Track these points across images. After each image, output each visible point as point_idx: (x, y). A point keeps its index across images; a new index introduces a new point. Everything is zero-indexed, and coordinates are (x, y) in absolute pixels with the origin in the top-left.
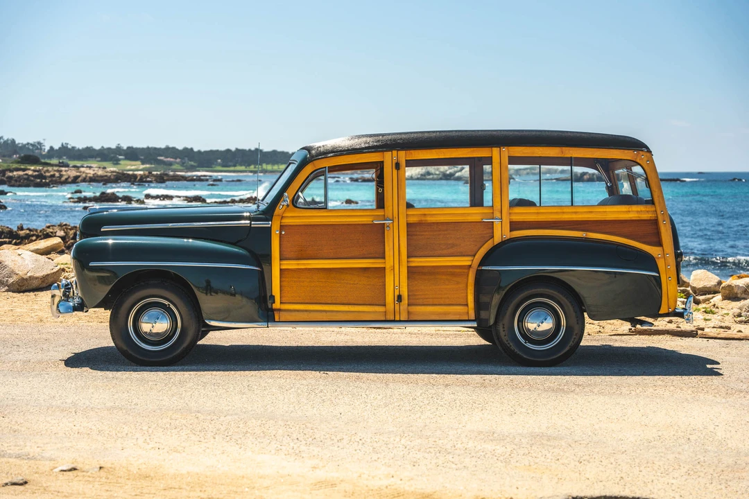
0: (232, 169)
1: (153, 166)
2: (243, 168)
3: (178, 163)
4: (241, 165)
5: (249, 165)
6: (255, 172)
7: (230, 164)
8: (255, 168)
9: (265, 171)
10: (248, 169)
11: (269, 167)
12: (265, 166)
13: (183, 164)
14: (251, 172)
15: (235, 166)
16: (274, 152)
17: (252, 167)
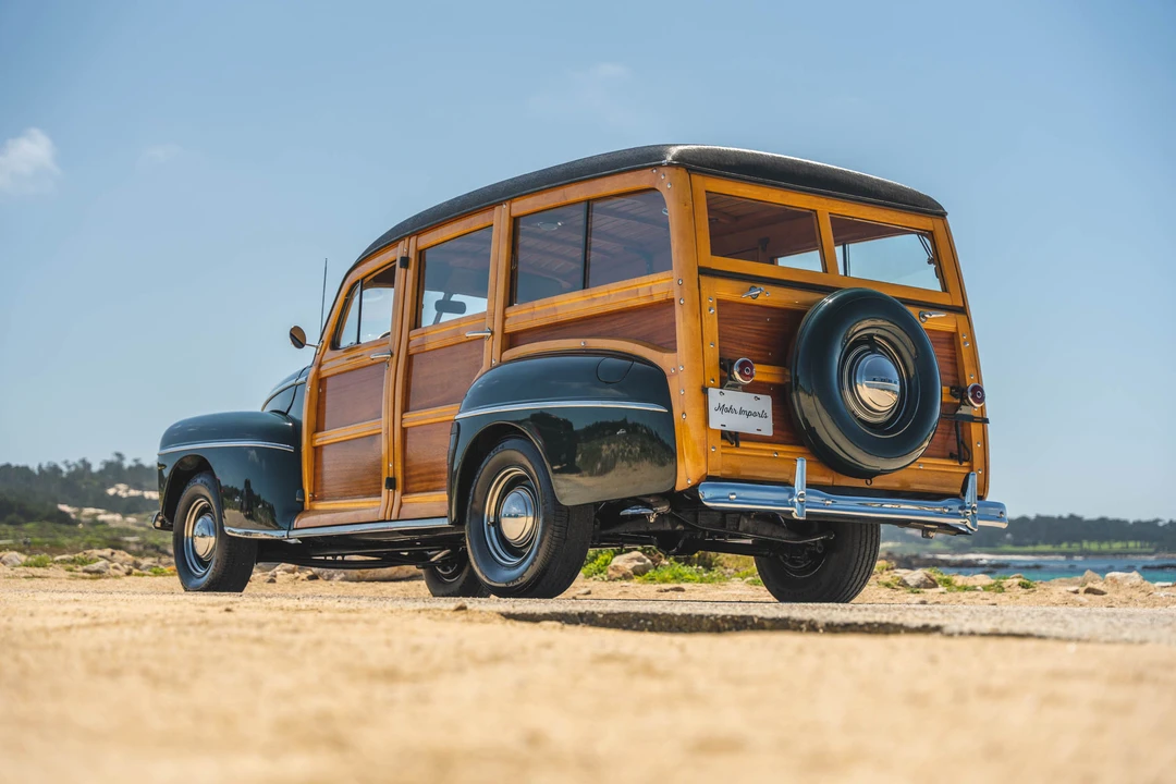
0: (1030, 548)
1: (899, 544)
2: (1048, 548)
3: (939, 540)
4: (1046, 543)
5: (1059, 543)
6: (1069, 555)
7: (1027, 540)
8: (1070, 546)
9: (1086, 554)
10: (1056, 549)
11: (1094, 546)
12: (1085, 545)
13: (947, 542)
14: (1062, 554)
15: (1035, 544)
16: (1103, 521)
17: (1064, 546)
